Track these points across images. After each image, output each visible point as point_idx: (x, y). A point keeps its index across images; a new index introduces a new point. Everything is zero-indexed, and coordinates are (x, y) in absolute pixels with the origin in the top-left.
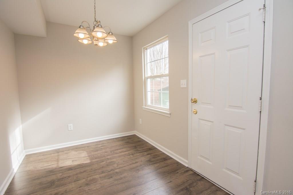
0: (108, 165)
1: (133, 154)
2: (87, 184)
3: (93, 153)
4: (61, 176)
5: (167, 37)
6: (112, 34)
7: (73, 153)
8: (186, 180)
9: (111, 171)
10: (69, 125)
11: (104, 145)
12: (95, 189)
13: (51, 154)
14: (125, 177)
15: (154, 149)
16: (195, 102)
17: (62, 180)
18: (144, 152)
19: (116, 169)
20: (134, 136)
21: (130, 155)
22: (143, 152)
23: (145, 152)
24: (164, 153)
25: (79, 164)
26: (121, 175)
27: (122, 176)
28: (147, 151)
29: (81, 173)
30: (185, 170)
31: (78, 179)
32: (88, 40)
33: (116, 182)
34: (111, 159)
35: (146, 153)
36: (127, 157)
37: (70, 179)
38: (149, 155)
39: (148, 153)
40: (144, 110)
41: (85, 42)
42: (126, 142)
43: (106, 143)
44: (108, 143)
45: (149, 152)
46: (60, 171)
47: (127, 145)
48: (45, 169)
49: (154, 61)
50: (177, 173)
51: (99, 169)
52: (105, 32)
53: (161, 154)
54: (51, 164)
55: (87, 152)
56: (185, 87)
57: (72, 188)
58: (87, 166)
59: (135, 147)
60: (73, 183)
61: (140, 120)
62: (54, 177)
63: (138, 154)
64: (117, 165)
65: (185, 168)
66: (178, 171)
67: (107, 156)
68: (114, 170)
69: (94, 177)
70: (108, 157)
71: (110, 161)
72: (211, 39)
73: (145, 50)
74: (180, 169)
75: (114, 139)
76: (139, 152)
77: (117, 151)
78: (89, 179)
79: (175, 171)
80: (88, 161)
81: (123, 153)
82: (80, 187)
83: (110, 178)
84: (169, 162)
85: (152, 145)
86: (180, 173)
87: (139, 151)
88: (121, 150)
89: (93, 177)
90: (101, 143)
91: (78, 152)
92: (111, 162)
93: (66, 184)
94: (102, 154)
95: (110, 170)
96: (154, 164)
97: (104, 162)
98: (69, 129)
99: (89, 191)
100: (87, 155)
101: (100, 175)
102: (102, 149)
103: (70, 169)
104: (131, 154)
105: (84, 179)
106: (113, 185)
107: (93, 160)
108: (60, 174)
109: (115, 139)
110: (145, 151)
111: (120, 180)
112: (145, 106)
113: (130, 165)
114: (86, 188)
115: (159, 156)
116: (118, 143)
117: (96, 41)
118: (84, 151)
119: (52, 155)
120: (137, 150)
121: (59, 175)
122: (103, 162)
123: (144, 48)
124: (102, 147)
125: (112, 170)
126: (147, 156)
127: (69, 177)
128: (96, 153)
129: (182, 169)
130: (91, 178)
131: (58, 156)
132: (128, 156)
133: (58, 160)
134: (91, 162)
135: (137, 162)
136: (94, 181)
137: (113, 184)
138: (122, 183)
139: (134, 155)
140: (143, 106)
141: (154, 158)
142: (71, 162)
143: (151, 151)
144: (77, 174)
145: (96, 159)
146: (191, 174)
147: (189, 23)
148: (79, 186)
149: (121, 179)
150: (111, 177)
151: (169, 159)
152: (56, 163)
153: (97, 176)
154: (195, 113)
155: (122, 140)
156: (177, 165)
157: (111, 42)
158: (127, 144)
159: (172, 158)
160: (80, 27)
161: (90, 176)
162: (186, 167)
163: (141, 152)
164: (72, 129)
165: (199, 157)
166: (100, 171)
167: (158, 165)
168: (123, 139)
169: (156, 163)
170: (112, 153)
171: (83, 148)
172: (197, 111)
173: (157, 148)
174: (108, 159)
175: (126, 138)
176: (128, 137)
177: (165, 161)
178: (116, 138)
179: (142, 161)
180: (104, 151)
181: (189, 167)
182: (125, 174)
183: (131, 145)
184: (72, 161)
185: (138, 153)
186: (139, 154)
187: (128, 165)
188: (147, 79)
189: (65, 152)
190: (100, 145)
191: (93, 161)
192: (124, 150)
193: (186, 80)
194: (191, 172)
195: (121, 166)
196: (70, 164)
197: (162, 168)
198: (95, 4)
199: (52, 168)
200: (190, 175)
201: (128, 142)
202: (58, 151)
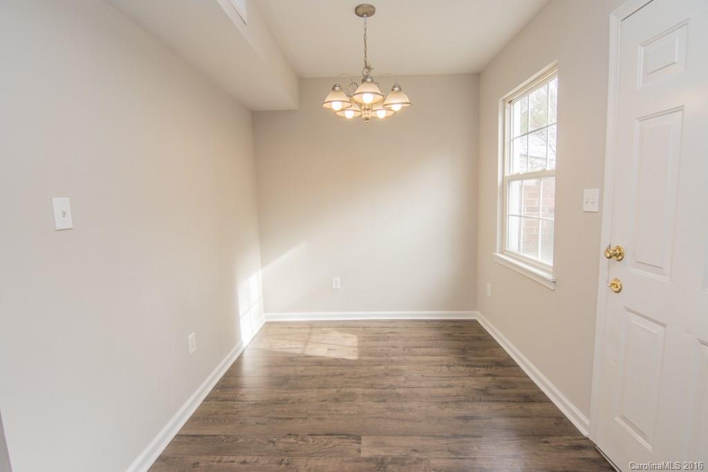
0: (386, 374)
1: (449, 366)
2: (336, 400)
3: (368, 343)
4: (302, 371)
5: (556, 66)
6: (400, 90)
7: (336, 335)
8: (564, 467)
9: (387, 388)
10: (333, 278)
11: (397, 330)
12: (346, 412)
13: (300, 328)
14: (410, 410)
15: (509, 366)
16: (617, 255)
17: (301, 380)
18: (480, 367)
19: (400, 387)
20: (474, 324)
21: (441, 366)
22: (477, 366)
23: (481, 369)
24: (532, 383)
25: (337, 357)
26: (406, 402)
27: (405, 405)
28: (487, 366)
29: (334, 375)
30: (574, 442)
31: (326, 386)
32: (355, 110)
33: (389, 414)
34: (398, 363)
35: (482, 371)
36: (434, 368)
37: (315, 380)
38: (489, 379)
39: (490, 373)
40: (496, 263)
41: (349, 115)
42: (446, 334)
43: (401, 328)
44: (406, 327)
45: (493, 371)
46: (304, 362)
47: (444, 342)
48: (283, 353)
49: (528, 134)
50: (546, 442)
51: (367, 378)
52: (379, 92)
53: (524, 383)
54: (295, 346)
55: (359, 337)
56: (596, 209)
57: (312, 398)
58: (349, 366)
59: (463, 350)
60: (315, 390)
61: (489, 286)
62: (290, 371)
63: (462, 369)
64: (404, 379)
65: (580, 437)
66: (550, 439)
67: (393, 355)
68: (394, 389)
69: (353, 390)
70: (394, 358)
71: (395, 367)
72: (675, 63)
73: (508, 105)
74: (561, 436)
75: (422, 321)
76: (469, 363)
77: (417, 350)
78: (343, 390)
79: (541, 436)
80: (354, 357)
81: (427, 358)
82: (324, 401)
83: (380, 401)
84: (536, 408)
85: (509, 356)
86: (553, 444)
87: (469, 361)
88: (428, 350)
89: (351, 389)
90: (392, 325)
91: (344, 334)
92: (397, 370)
93: (304, 388)
94: (384, 349)
95: (387, 386)
96: (493, 401)
97: (383, 367)
98: (334, 287)
99: (335, 413)
100: (356, 345)
101: (364, 390)
102: (389, 337)
103: (320, 362)
104: (446, 363)
105: (335, 388)
106: (382, 418)
107: (365, 356)
108: (302, 368)
109: (424, 323)
110: (484, 367)
111: (398, 411)
112: (502, 253)
113: (434, 387)
114: (333, 406)
115: (514, 388)
116: (428, 333)
117: (367, 112)
118: (354, 336)
119: (303, 330)
120: (464, 359)
121: (300, 370)
122: (380, 365)
123: (504, 100)
124: (391, 335)
125: (391, 387)
126: (483, 378)
127: (313, 377)
128: (374, 343)
129: (565, 437)
130: (348, 390)
131: (310, 334)
132: (437, 365)
133: (306, 342)
134: (359, 360)
135: (452, 387)
136: (351, 397)
137: (381, 416)
138: (399, 420)
139: (451, 368)
140: (495, 252)
141: (499, 387)
142: (326, 350)
143: (500, 369)
144: (327, 376)
145: (370, 355)
146: (589, 459)
147: (612, 18)
148: (322, 399)
149: (402, 410)
150: (384, 401)
151: (540, 401)
152: (303, 346)
153: (359, 391)
154: (617, 290)
155: (440, 328)
156: (555, 424)
157: (397, 108)
158: (445, 340)
159: (548, 401)
160: (333, 89)
161: (347, 387)
162: (583, 435)
163: (472, 366)
164: (339, 287)
165: (618, 419)
166: (368, 382)
167: (502, 406)
168: (442, 325)
169: (498, 401)
170: (406, 351)
171: (354, 329)
172: (621, 286)
173: (518, 366)
174: (392, 361)
175: (451, 324)
176: (456, 324)
177: (525, 402)
178: (426, 321)
179: (464, 386)
180: (390, 342)
181: (590, 438)
182: (414, 404)
183: (456, 344)
184: (329, 349)
185: (463, 366)
186: (465, 368)
187: (428, 387)
188: (509, 181)
189: (323, 329)
190: (389, 330)
191: (363, 358)
192: (435, 350)
193: (598, 190)
194: (591, 454)
195: (413, 384)
196: (322, 355)
197: (509, 417)
198: (365, 30)
199: (294, 354)
200: (583, 459)
201: (450, 335)
202: (312, 326)
